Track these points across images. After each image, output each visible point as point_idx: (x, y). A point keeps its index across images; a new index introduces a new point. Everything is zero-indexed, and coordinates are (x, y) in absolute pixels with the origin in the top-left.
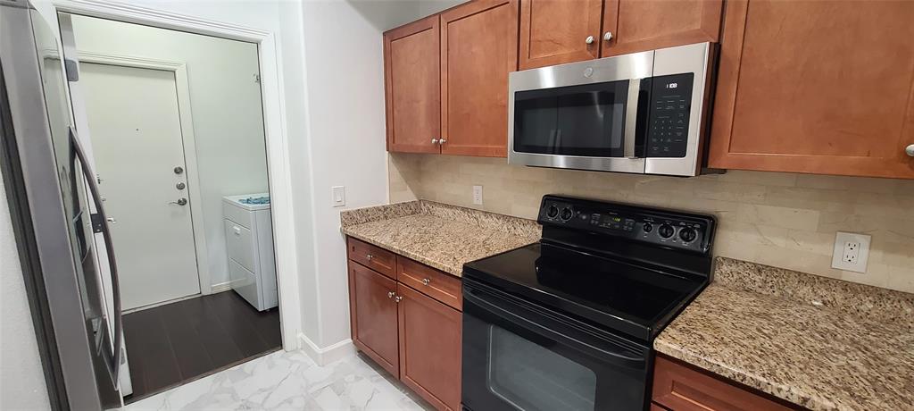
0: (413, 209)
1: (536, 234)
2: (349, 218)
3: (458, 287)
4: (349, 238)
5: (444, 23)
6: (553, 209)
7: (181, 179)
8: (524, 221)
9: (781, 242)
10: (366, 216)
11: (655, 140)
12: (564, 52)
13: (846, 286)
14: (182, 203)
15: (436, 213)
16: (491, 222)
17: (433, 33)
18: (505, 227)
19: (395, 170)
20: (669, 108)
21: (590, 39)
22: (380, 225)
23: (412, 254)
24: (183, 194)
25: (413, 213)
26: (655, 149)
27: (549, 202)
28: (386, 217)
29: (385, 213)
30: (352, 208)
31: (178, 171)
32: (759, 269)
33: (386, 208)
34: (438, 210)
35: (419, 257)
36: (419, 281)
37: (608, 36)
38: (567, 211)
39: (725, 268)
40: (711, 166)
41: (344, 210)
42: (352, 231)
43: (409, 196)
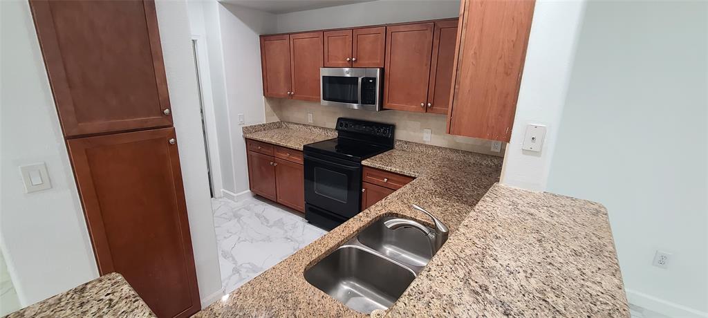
0: (278, 126)
1: (335, 135)
2: (246, 130)
3: (301, 155)
4: (247, 140)
5: (291, 38)
6: (341, 123)
8: (331, 130)
9: (412, 133)
10: (255, 129)
12: (340, 62)
13: (426, 146)
16: (317, 130)
17: (287, 42)
18: (323, 132)
19: (268, 105)
20: (370, 88)
21: (348, 59)
22: (263, 133)
23: (281, 144)
25: (278, 128)
26: (367, 101)
27: (340, 121)
28: (264, 130)
29: (263, 128)
30: (248, 125)
32: (406, 143)
33: (264, 125)
34: (291, 126)
35: (285, 145)
36: (284, 156)
37: (354, 59)
38: (347, 124)
39: (397, 143)
40: (384, 107)
41: (244, 126)
42: (249, 136)
43: (276, 119)
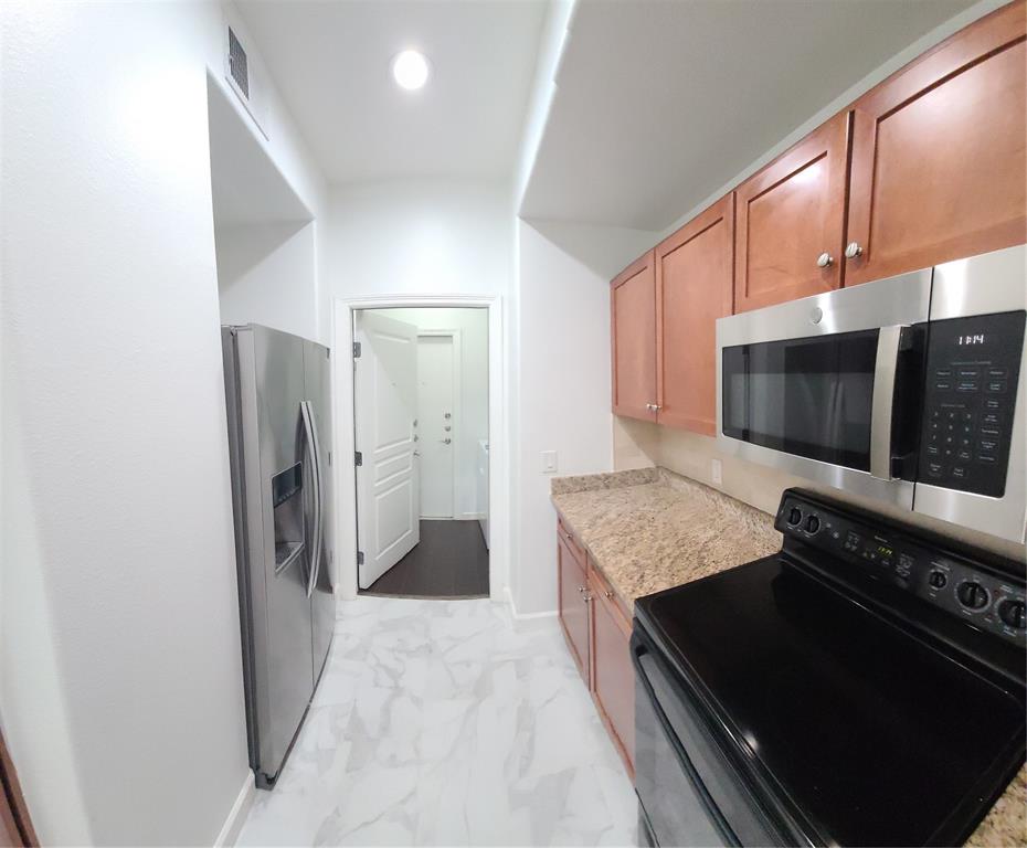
0: (646, 478)
2: (562, 486)
5: (659, 258)
6: (794, 512)
7: (448, 423)
10: (581, 484)
11: (934, 450)
12: (790, 283)
14: (448, 442)
15: (674, 485)
16: (729, 508)
17: (648, 273)
18: (744, 519)
19: (621, 432)
20: (964, 387)
21: (824, 258)
24: (448, 435)
25: (647, 482)
26: (935, 467)
28: (608, 487)
29: (606, 482)
30: (564, 474)
31: (448, 416)
34: (675, 482)
37: (852, 249)
38: (812, 519)
41: (556, 476)
43: (642, 462)
